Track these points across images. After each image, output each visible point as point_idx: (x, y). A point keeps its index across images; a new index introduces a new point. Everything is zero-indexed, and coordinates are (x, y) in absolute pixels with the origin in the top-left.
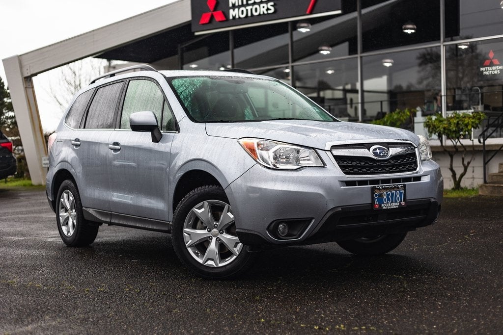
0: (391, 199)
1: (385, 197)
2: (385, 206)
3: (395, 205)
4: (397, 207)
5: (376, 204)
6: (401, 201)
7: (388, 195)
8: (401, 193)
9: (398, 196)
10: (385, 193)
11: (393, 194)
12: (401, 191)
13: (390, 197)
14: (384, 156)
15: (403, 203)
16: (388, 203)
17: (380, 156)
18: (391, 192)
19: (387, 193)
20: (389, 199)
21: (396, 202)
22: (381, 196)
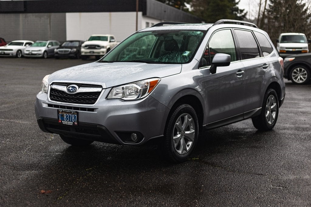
0: (69, 119)
1: (65, 117)
2: (64, 122)
3: (70, 123)
4: (72, 125)
5: (60, 120)
6: (75, 122)
7: (67, 116)
8: (75, 117)
9: (73, 118)
10: (65, 114)
11: (70, 116)
12: (75, 115)
13: (68, 117)
14: (73, 92)
15: (76, 123)
16: (66, 121)
17: (70, 92)
18: (69, 115)
19: (66, 115)
20: (67, 119)
21: (72, 121)
22: (62, 116)
